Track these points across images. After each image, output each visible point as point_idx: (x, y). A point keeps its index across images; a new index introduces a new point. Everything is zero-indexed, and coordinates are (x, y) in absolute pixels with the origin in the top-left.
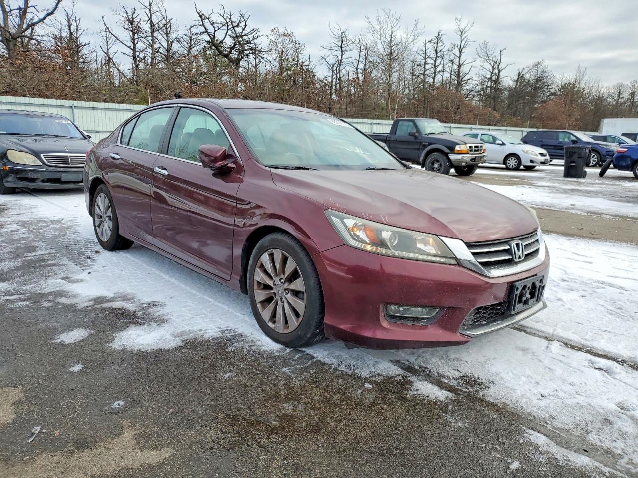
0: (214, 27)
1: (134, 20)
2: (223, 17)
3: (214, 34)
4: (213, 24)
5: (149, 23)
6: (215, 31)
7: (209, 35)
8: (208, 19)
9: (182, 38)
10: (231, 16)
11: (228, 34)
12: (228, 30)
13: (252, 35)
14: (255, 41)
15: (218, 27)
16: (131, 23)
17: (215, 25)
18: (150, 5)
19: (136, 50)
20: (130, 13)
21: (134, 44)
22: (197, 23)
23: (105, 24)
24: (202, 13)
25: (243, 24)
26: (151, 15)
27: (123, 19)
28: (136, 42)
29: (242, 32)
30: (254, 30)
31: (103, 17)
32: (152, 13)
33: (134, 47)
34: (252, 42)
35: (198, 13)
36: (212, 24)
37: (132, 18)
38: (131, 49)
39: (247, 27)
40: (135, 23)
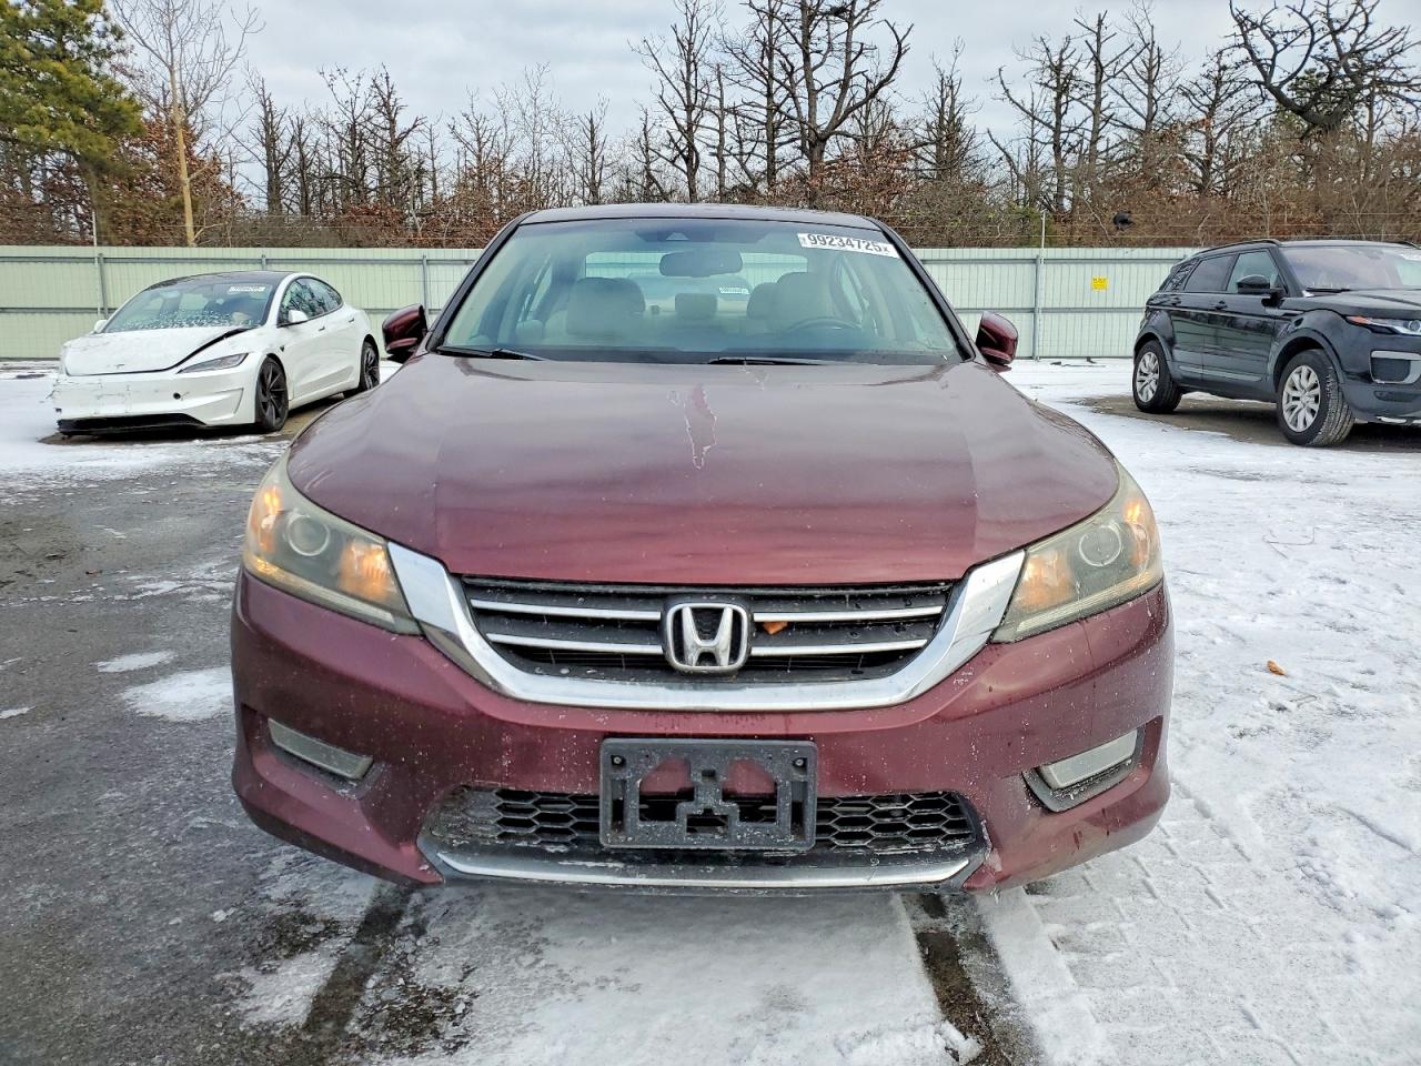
0: (1273, 43)
1: (1064, 63)
2: (1300, 14)
3: (1273, 60)
4: (1273, 36)
5: (1093, 63)
6: (1276, 52)
7: (1260, 67)
8: (1261, 27)
9: (1196, 84)
10: (1328, 6)
11: (1312, 54)
12: (1312, 44)
13: (1390, 45)
14: (1398, 60)
15: (1285, 41)
16: (1057, 69)
17: (1278, 39)
18: (1100, 22)
19: (1063, 129)
20: (1055, 51)
21: (1059, 116)
22: (1232, 41)
23: (1002, 82)
24: (1245, 14)
25: (1359, 21)
26: (1099, 46)
27: (1039, 65)
28: (1063, 109)
29: (1356, 43)
30: (1392, 33)
31: (1000, 70)
32: (1102, 40)
33: (1057, 124)
34: (1387, 63)
35: (1235, 18)
36: (1270, 36)
37: (1061, 60)
38: (1051, 127)
39: (1370, 28)
40: (1066, 70)
